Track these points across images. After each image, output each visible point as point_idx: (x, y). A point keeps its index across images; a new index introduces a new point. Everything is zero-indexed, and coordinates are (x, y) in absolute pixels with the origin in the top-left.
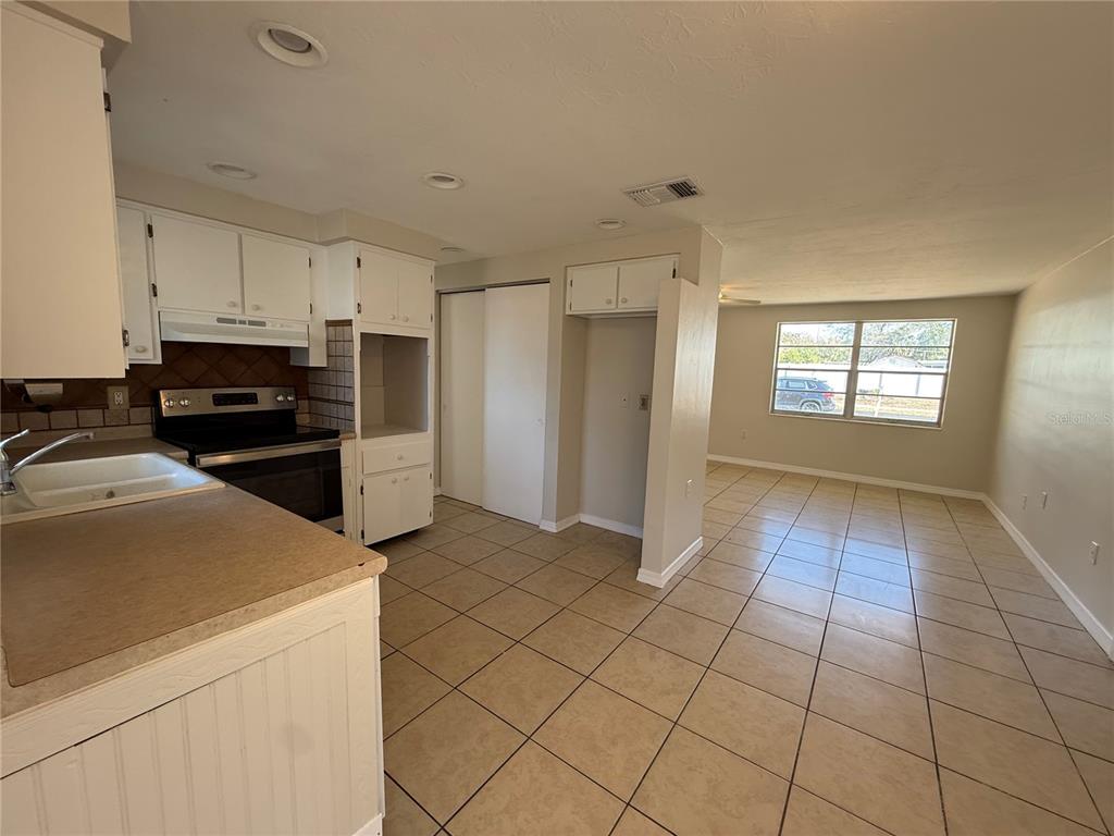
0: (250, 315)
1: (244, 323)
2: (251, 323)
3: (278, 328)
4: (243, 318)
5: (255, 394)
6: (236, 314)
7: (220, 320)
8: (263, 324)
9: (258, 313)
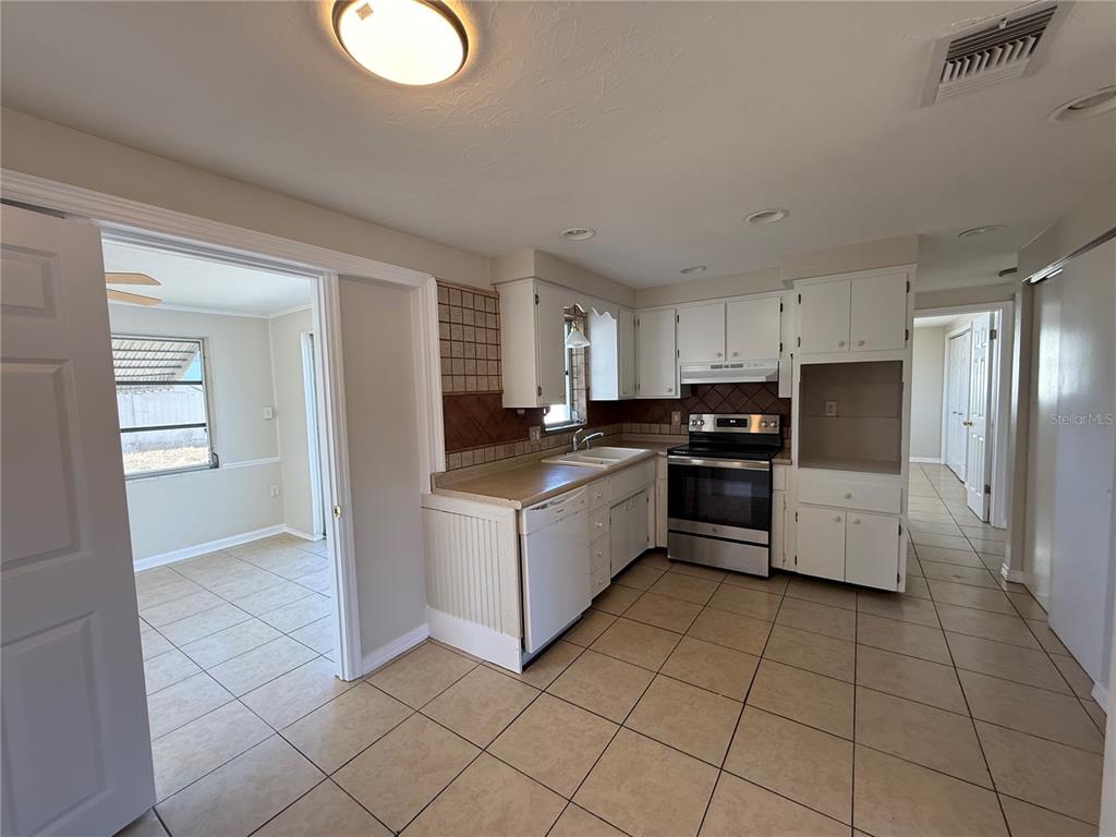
0: (732, 360)
1: (727, 366)
2: (733, 366)
3: (752, 368)
4: (726, 363)
5: (746, 420)
6: (721, 361)
7: (712, 367)
8: (741, 366)
9: (737, 358)
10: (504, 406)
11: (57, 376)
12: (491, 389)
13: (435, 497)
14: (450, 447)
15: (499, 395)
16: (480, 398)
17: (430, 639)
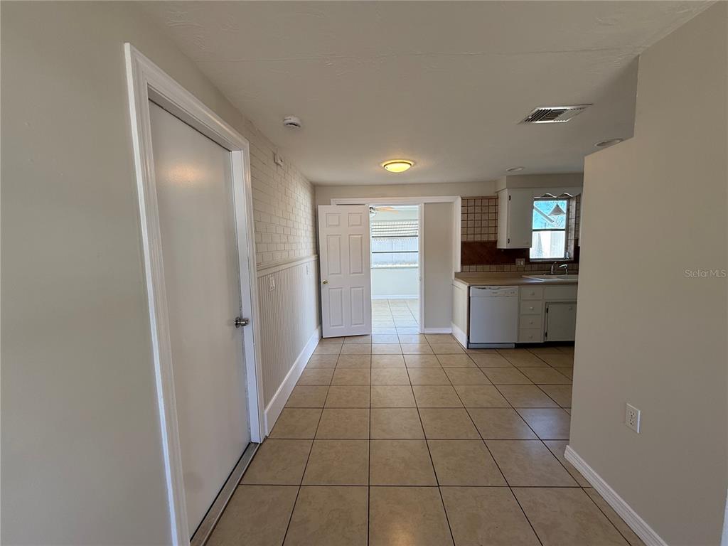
10: (498, 247)
11: (361, 238)
12: (490, 240)
13: (455, 281)
14: (463, 262)
15: (495, 243)
16: (482, 244)
17: (451, 334)
